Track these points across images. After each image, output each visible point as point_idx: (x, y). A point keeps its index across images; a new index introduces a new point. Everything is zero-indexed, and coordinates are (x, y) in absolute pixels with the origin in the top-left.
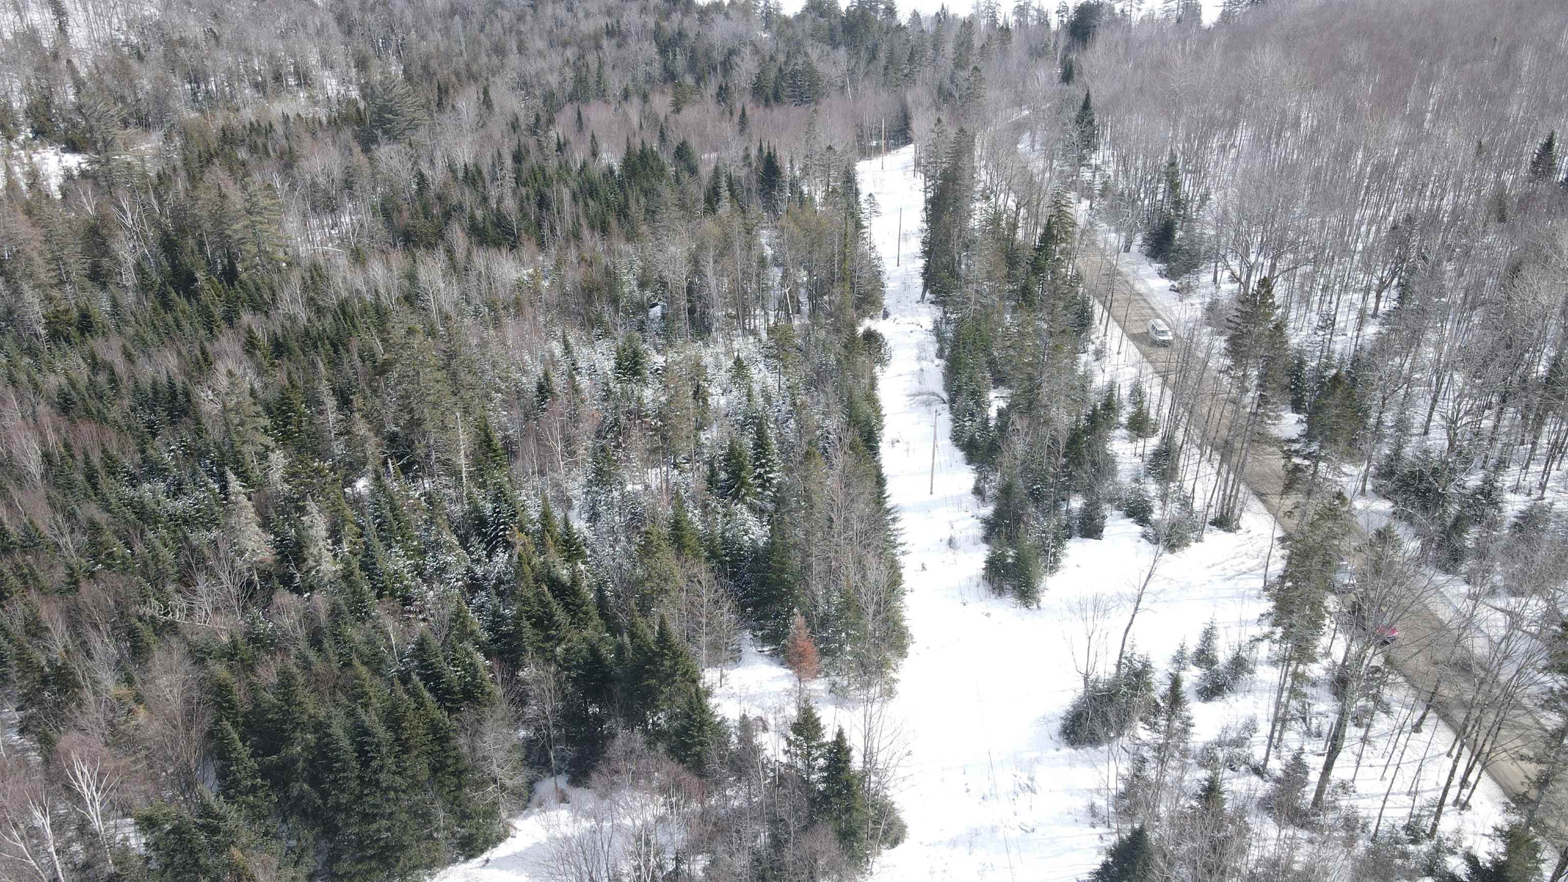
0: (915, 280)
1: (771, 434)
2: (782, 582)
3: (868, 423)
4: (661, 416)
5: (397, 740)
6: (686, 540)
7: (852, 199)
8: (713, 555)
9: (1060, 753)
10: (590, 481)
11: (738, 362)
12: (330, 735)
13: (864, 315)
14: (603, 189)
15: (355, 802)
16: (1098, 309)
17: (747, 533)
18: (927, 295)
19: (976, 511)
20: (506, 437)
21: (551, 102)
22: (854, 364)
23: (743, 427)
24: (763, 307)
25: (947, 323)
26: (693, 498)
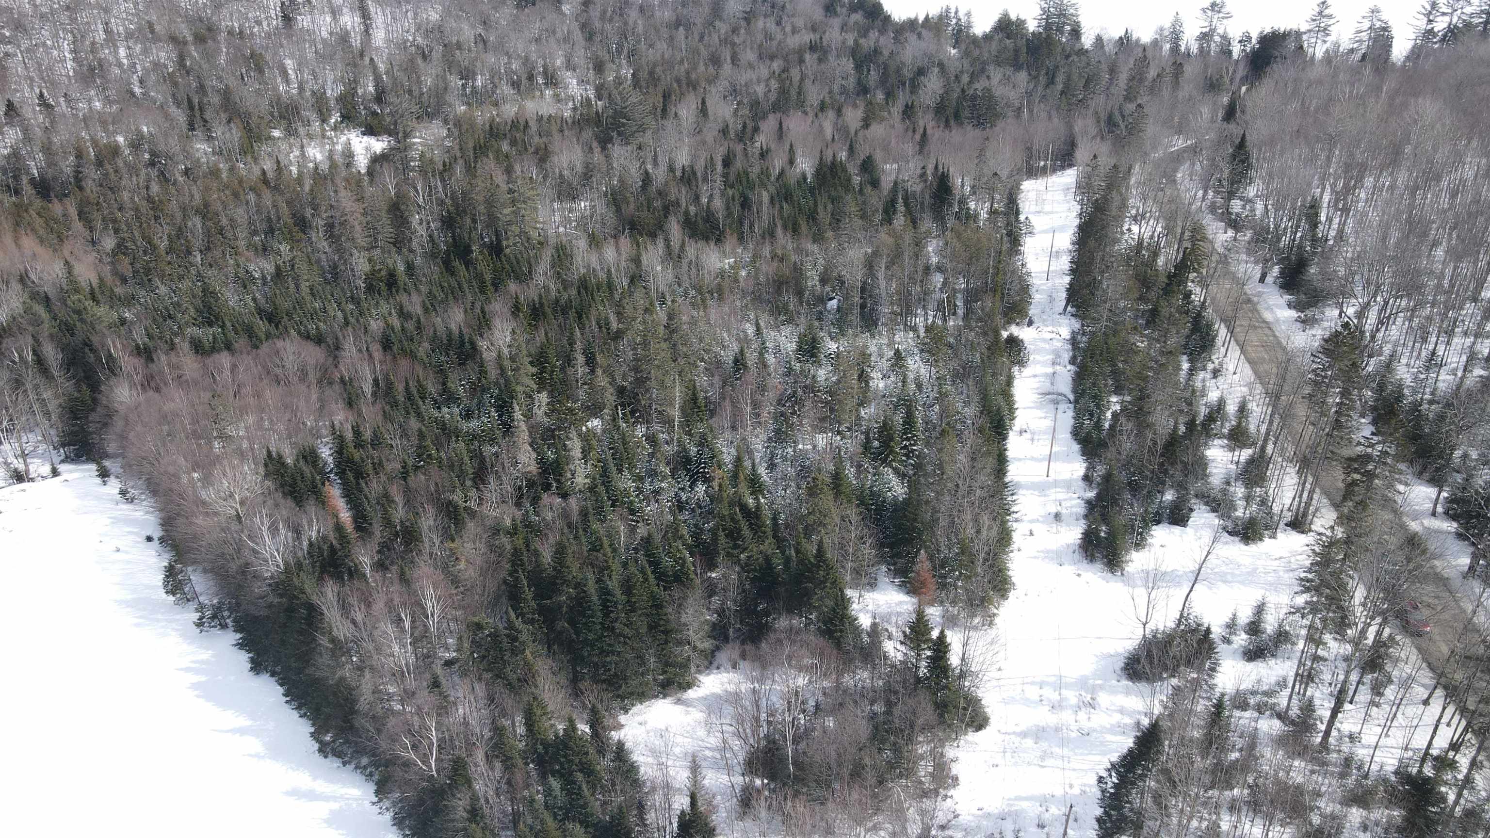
0: (1060, 294)
1: (919, 415)
2: (914, 529)
3: (999, 411)
4: (831, 393)
5: (628, 601)
6: (843, 489)
7: (1013, 218)
8: (862, 502)
9: (1120, 684)
10: (770, 439)
11: (897, 353)
12: (585, 592)
13: (1009, 322)
14: (797, 193)
15: (597, 640)
16: (1222, 332)
17: (890, 490)
18: (1069, 308)
19: (1082, 494)
20: (706, 398)
21: (757, 111)
22: (995, 363)
23: (896, 407)
24: (924, 308)
25: (1083, 335)
26: (851, 458)
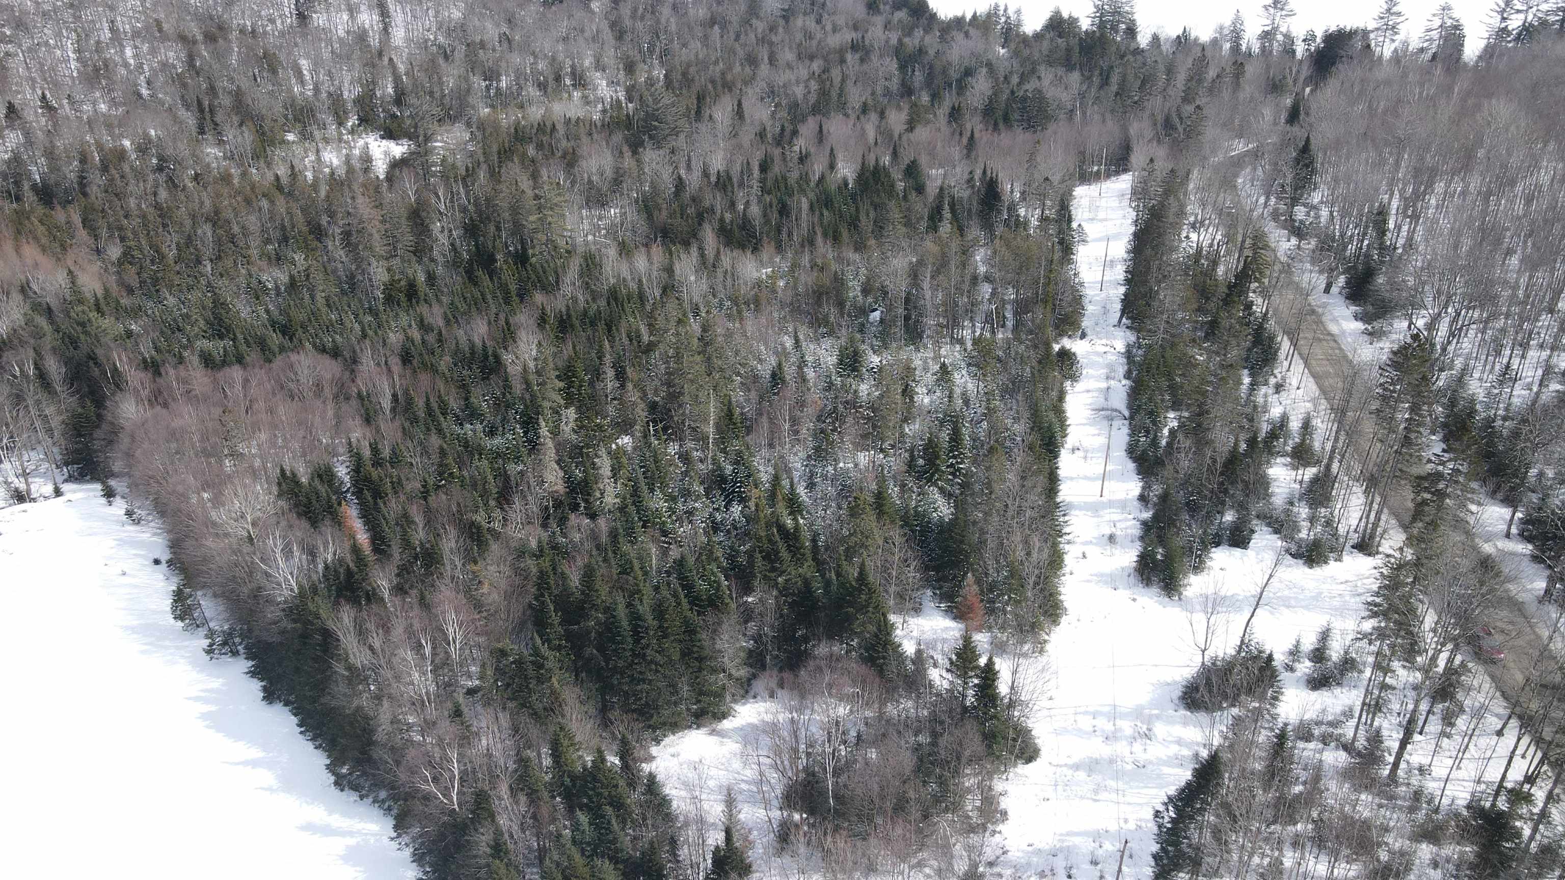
0: (1114, 305)
1: (966, 432)
2: (960, 551)
3: (1050, 428)
4: (873, 409)
5: (660, 627)
6: (886, 509)
7: (1065, 226)
8: (906, 523)
9: (1177, 714)
10: (809, 457)
11: (943, 366)
12: (614, 617)
13: (1061, 334)
14: (838, 200)
15: (627, 668)
16: (1285, 345)
17: (936, 510)
18: (1124, 320)
19: (1138, 514)
20: (742, 414)
21: (796, 114)
22: (1046, 378)
23: (942, 424)
24: (971, 319)
25: (1139, 348)
26: (894, 477)
